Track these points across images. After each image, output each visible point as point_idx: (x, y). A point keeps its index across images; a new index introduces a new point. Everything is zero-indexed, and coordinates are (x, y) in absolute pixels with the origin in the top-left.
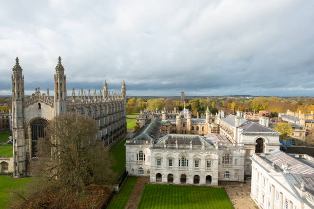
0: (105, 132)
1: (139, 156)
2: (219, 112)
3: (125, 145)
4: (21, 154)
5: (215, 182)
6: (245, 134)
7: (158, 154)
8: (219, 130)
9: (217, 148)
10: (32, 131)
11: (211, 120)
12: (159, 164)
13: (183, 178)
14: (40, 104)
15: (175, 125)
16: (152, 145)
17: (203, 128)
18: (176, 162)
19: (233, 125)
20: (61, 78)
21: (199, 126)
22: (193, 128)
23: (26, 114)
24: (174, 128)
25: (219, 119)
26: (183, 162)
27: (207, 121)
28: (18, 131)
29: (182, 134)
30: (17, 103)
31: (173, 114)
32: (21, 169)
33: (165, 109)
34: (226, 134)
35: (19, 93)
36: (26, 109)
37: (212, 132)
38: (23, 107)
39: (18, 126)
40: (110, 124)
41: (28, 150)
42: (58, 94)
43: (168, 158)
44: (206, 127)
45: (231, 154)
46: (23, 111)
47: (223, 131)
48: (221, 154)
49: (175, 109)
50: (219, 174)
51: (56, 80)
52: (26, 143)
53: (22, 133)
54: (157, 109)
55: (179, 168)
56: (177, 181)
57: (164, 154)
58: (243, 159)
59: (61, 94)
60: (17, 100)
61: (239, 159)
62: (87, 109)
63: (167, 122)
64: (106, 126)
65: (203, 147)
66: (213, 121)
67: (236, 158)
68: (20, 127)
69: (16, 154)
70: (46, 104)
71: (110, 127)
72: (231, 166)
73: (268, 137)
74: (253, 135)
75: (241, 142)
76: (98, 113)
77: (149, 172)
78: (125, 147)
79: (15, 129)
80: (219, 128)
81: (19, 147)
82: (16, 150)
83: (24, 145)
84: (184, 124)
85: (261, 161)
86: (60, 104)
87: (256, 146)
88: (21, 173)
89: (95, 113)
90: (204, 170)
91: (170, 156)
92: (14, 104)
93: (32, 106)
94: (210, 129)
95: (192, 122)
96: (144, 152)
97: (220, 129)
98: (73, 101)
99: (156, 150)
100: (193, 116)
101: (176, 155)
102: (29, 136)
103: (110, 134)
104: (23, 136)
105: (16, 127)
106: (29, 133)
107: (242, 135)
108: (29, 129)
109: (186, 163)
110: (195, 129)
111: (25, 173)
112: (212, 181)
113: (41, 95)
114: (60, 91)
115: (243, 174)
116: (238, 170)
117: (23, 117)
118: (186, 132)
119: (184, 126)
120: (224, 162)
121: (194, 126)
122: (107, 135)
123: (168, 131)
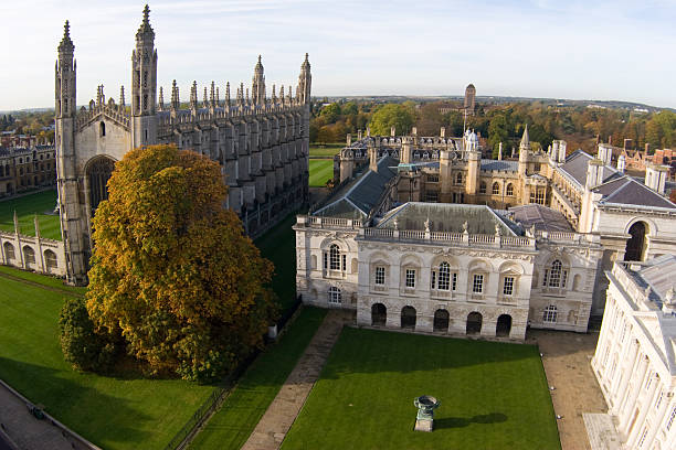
0: (250, 192)
1: (329, 258)
2: (555, 145)
3: (294, 228)
4: (75, 238)
5: (518, 330)
6: (607, 210)
7: (378, 253)
8: (549, 196)
9: (532, 242)
10: (90, 187)
11: (532, 166)
12: (380, 280)
13: (442, 319)
14: (103, 125)
15: (435, 178)
16: (362, 232)
17: (510, 188)
18: (424, 278)
19: (583, 182)
20: (146, 59)
21: (501, 182)
22: (482, 187)
23: (79, 148)
24: (431, 186)
25: (553, 163)
26: (443, 278)
27: (521, 168)
28: (66, 186)
29: (454, 202)
30: (63, 123)
31: (436, 145)
32: (77, 269)
33: (415, 131)
34: (566, 207)
35: (66, 101)
36: (80, 137)
37: (531, 201)
38: (74, 133)
39: (65, 174)
40: (264, 173)
41: (87, 229)
42: (138, 98)
43: (402, 267)
44: (517, 186)
45: (567, 261)
46: (74, 139)
47: (559, 197)
48: (542, 262)
49: (443, 134)
50: (532, 311)
51: (135, 65)
52: (82, 214)
53: (74, 189)
54: (393, 133)
55: (432, 294)
56: (424, 324)
57: (395, 257)
58: (594, 275)
59: (146, 97)
60: (64, 117)
61: (584, 276)
62: (206, 134)
63: (414, 169)
64: (253, 178)
65: (497, 240)
66: (538, 168)
67: (578, 272)
68: (70, 177)
69: (66, 237)
70: (116, 123)
71: (263, 181)
72: (564, 292)
73: (656, 220)
74: (624, 212)
75: (595, 229)
76: (234, 143)
77: (354, 299)
78: (295, 231)
79: (61, 180)
80: (549, 189)
81: (70, 220)
82: (66, 229)
83: (79, 219)
84: (460, 176)
85: (627, 282)
86: (143, 121)
87: (629, 241)
88: (79, 276)
89: (226, 145)
90: (494, 301)
91: (407, 261)
92: (59, 126)
93: (88, 130)
94: (526, 192)
95: (482, 169)
96: (343, 248)
97: (554, 191)
98: (173, 114)
99: (370, 244)
100: (486, 154)
101: (425, 260)
102: (87, 198)
103: (263, 199)
104: (75, 198)
105: (62, 176)
106: (86, 191)
107: (599, 211)
108: (85, 183)
109: (451, 281)
110: (489, 189)
111: (84, 278)
112: (512, 328)
113: (107, 102)
114: (144, 91)
115: (588, 314)
116: (577, 304)
117: (74, 155)
118: (463, 199)
119: (460, 182)
120: (548, 282)
121: (487, 180)
122: (256, 201)
123: (417, 195)
